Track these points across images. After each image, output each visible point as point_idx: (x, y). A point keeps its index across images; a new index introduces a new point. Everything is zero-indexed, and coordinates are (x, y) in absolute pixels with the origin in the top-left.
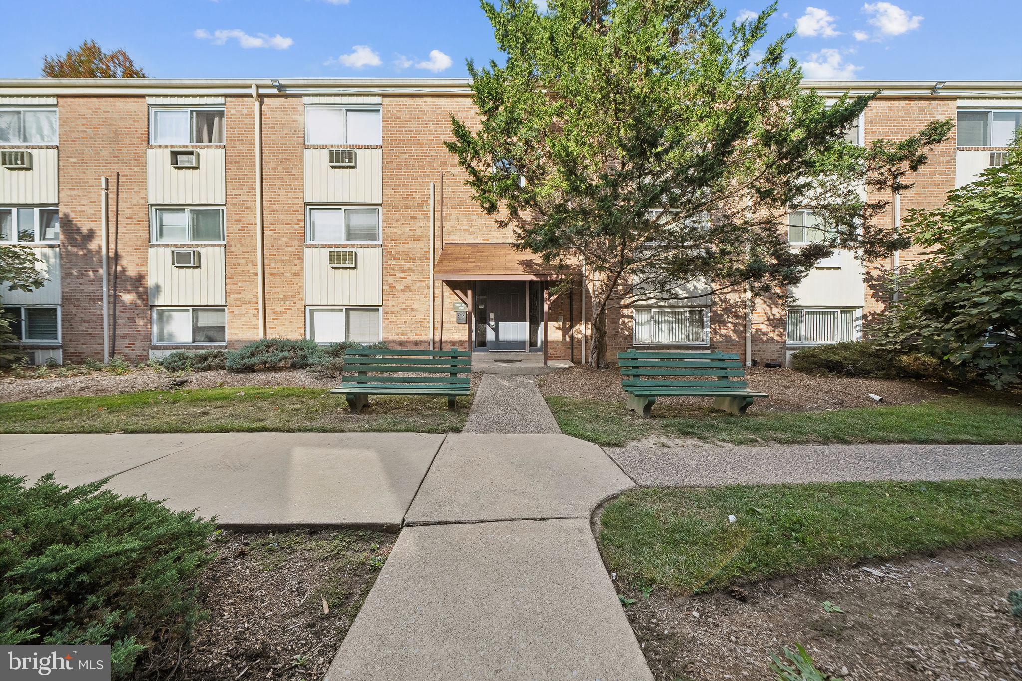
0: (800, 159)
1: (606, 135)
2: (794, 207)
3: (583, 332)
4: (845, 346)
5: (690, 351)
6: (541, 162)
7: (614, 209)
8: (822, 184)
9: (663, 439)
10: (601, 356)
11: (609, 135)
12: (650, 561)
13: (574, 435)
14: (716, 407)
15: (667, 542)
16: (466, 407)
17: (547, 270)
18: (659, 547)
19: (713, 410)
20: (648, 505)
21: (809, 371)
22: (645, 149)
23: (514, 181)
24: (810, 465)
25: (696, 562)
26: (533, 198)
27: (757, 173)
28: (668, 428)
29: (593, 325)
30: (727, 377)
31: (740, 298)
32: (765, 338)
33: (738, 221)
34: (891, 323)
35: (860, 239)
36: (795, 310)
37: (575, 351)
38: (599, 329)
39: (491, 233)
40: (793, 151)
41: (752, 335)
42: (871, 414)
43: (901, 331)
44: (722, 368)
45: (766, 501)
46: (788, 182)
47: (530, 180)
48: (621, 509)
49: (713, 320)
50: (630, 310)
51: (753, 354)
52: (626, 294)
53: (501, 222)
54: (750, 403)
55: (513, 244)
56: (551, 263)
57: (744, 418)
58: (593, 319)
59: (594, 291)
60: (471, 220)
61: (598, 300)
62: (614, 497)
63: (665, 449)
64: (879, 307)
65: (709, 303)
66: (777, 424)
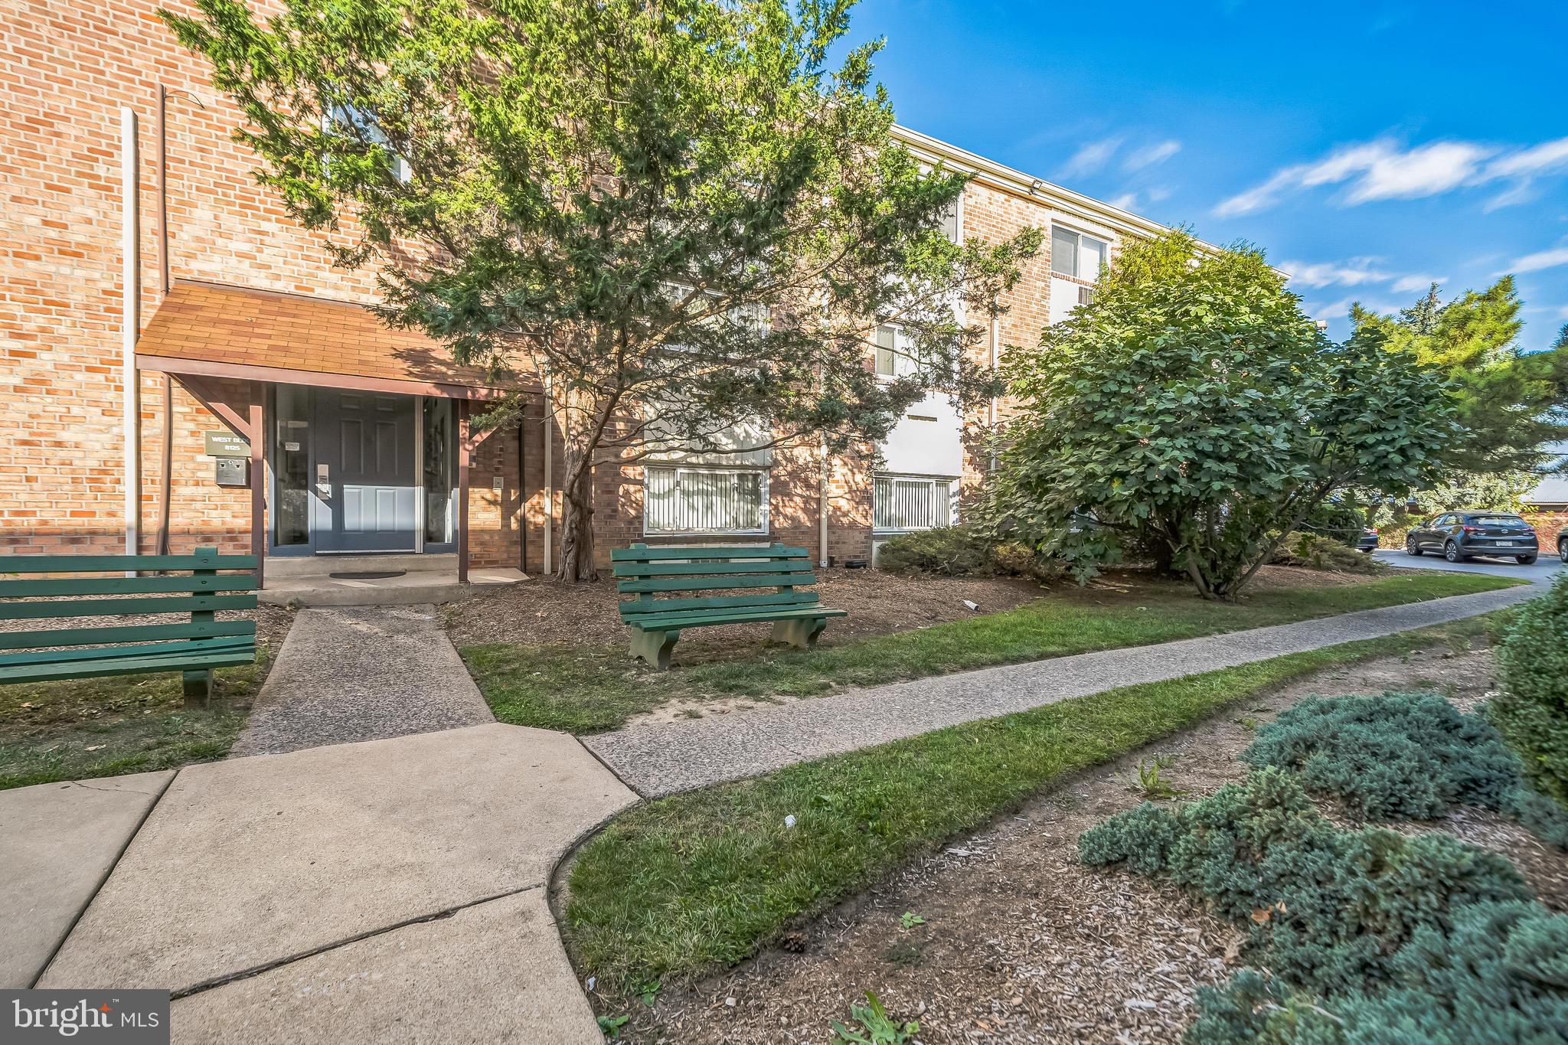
0: (889, 247)
1: (591, 122)
2: (881, 319)
3: (548, 510)
4: (940, 534)
5: (740, 545)
6: (449, 138)
7: (602, 270)
8: (914, 292)
9: (691, 705)
10: (582, 558)
11: (596, 123)
12: (658, 933)
13: (521, 722)
14: (776, 639)
15: (689, 890)
16: (241, 693)
17: (464, 376)
18: (674, 903)
19: (771, 644)
20: (660, 828)
21: (899, 572)
22: (655, 163)
23: (377, 161)
24: (895, 713)
25: (735, 911)
26: (429, 212)
27: (834, 255)
28: (700, 684)
29: (566, 495)
30: (790, 587)
31: (812, 455)
32: (845, 520)
33: (808, 328)
34: (988, 500)
35: (956, 377)
36: (882, 479)
37: (530, 549)
38: (578, 503)
39: (320, 274)
40: (879, 232)
41: (829, 518)
42: (965, 630)
43: (998, 511)
44: (784, 573)
45: (838, 781)
46: (873, 279)
47: (421, 170)
48: (609, 851)
49: (774, 490)
50: (639, 469)
51: (829, 548)
52: (630, 437)
53: (344, 253)
54: (822, 628)
55: (377, 308)
56: (472, 363)
57: (815, 653)
58: (567, 484)
59: (568, 429)
60: (260, 233)
61: (576, 447)
62: (599, 830)
63: (693, 722)
64: (977, 478)
65: (769, 461)
66: (857, 655)
